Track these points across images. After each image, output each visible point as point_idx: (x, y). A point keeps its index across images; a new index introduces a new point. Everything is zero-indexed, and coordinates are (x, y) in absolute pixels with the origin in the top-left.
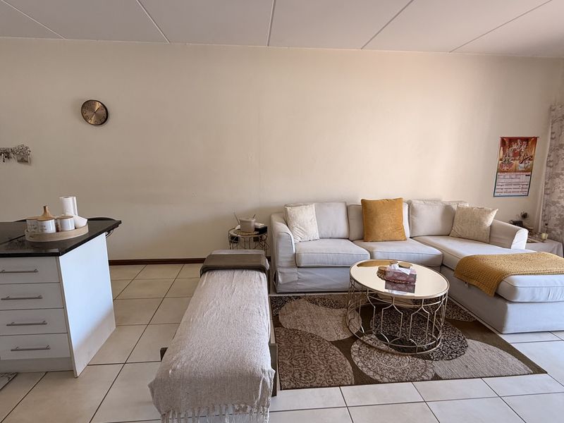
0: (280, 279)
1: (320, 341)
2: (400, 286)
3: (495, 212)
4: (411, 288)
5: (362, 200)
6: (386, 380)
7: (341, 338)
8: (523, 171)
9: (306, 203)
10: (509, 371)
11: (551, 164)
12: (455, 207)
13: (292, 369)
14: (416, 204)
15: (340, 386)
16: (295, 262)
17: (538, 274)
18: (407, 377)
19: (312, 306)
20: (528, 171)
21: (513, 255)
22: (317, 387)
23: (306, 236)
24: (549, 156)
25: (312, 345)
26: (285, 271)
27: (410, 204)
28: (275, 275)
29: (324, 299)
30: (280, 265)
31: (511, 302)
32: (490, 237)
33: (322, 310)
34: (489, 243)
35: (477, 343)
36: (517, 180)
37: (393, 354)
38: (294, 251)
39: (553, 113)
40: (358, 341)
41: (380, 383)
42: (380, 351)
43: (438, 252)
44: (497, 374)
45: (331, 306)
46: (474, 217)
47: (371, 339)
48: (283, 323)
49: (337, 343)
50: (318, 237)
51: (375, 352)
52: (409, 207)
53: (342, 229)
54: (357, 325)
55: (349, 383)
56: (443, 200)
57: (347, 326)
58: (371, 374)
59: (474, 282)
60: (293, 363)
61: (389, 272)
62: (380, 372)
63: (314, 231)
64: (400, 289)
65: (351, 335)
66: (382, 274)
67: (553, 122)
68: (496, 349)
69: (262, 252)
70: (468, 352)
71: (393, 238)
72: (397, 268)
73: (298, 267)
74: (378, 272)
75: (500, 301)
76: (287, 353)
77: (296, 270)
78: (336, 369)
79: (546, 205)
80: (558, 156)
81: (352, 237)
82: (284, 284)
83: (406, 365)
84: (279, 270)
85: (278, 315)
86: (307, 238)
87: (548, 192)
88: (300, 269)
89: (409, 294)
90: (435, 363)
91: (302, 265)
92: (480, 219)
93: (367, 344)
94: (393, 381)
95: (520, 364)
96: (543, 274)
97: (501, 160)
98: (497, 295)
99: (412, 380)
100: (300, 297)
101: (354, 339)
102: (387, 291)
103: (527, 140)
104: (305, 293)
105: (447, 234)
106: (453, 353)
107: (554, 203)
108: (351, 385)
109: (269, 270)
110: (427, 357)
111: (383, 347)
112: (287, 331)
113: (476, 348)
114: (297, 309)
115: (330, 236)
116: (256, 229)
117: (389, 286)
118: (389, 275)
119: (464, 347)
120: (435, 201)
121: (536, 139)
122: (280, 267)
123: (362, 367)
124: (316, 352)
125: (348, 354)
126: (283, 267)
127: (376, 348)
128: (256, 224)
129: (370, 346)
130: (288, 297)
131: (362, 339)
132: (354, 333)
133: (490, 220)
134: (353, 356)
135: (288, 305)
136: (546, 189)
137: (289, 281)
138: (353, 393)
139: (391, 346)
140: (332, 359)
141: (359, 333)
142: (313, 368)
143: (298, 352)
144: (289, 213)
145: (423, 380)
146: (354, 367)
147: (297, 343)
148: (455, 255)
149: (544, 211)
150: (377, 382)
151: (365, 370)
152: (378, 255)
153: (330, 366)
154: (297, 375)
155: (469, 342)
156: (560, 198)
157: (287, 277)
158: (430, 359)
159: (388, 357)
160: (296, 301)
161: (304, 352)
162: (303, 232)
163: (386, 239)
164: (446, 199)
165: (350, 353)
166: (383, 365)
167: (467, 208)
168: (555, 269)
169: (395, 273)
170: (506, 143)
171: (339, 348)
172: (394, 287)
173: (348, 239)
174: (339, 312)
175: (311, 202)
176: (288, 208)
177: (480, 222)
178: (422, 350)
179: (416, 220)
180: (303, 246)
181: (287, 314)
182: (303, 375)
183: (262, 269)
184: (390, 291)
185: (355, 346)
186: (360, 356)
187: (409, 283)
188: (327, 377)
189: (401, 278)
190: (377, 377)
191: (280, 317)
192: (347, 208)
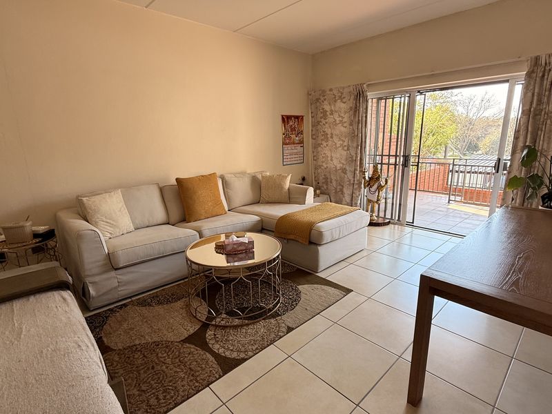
0: (92, 292)
1: (168, 346)
2: (240, 256)
3: (290, 177)
4: (251, 255)
5: (177, 179)
6: (250, 354)
7: (192, 331)
8: (299, 143)
9: (107, 190)
10: (333, 300)
11: (314, 137)
12: (260, 177)
13: (144, 397)
14: (228, 177)
15: (208, 386)
16: (111, 264)
17: (331, 219)
18: (267, 341)
19: (144, 310)
20: (301, 142)
21: (310, 208)
22: (184, 401)
23: (118, 230)
24: (312, 130)
25: (160, 355)
26: (97, 279)
27: (222, 178)
28: (83, 288)
29: (157, 297)
30: (86, 273)
31: (320, 245)
32: (289, 198)
33: (159, 309)
34: (289, 203)
35: (306, 286)
36: (296, 151)
37: (248, 325)
38: (107, 251)
39: (310, 97)
40: (211, 328)
41: (247, 359)
42: (235, 327)
43: (257, 218)
44: (327, 305)
45: (168, 302)
46: (275, 183)
47: (222, 320)
48: (112, 345)
49: (189, 339)
50: (132, 228)
51: (231, 331)
52: (222, 181)
53: (159, 214)
54: (203, 310)
55: (218, 377)
56: (248, 172)
57: (193, 317)
58: (234, 355)
59: (292, 237)
60: (144, 388)
61: (228, 245)
62: (243, 349)
63: (126, 222)
64: (241, 260)
65: (201, 324)
66: (220, 248)
67: (311, 104)
68: (319, 286)
69: (55, 264)
70: (303, 296)
71: (214, 214)
72: (235, 239)
73: (116, 269)
74: (216, 248)
75: (313, 246)
76: (130, 381)
77: (113, 273)
78: (199, 369)
79: (316, 169)
80: (317, 130)
81: (172, 220)
82: (100, 296)
83: (262, 330)
84: (88, 280)
85: (101, 337)
86: (118, 232)
87: (315, 158)
88: (119, 271)
89: (250, 262)
90: (284, 317)
91: (121, 266)
92: (280, 184)
93: (220, 326)
94: (257, 351)
95: (337, 292)
96: (334, 218)
97: (284, 134)
98: (311, 243)
99: (272, 342)
100: (125, 305)
101: (205, 326)
102: (229, 264)
103: (297, 117)
104: (130, 298)
105: (257, 202)
106: (293, 303)
107: (320, 166)
108: (220, 377)
109: (73, 284)
110: (276, 315)
111: (237, 322)
112: (120, 353)
113: (306, 290)
114: (126, 320)
115: (147, 224)
116: (36, 235)
117: (230, 259)
118: (229, 248)
119: (298, 293)
120: (243, 173)
121: (303, 117)
122: (89, 276)
123: (224, 353)
124: (168, 361)
125: (204, 346)
126: (93, 275)
127: (231, 327)
128: (34, 228)
129: (224, 327)
130: (108, 310)
131: (213, 323)
132: (203, 320)
133: (287, 184)
134: (210, 345)
135: (111, 321)
136: (314, 157)
137: (104, 290)
138: (224, 385)
139: (245, 319)
140: (190, 360)
141: (210, 318)
142: (170, 382)
143: (145, 372)
144: (86, 205)
145: (281, 338)
146: (217, 356)
147: (140, 361)
148: (271, 217)
149: (315, 173)
150: (244, 360)
151: (228, 354)
152: (207, 233)
153: (190, 368)
154: (153, 401)
155: (300, 287)
156: (323, 162)
157: (101, 286)
158: (279, 315)
159: (244, 331)
160: (121, 312)
161: (153, 368)
162: (112, 225)
163: (208, 216)
164: (251, 170)
165: (206, 344)
166: (244, 340)
167: (270, 176)
168: (339, 213)
169: (235, 244)
170: (286, 119)
171: (193, 344)
172: (236, 259)
173: (168, 224)
174: (179, 304)
175: (115, 188)
176: (84, 199)
177: (280, 187)
178: (270, 310)
179: (231, 193)
180: (115, 242)
181: (114, 332)
182: (161, 397)
183: (62, 286)
184: (232, 264)
185: (210, 333)
186: (217, 342)
187: (248, 250)
188: (191, 384)
189: (240, 248)
190: (242, 355)
191: (105, 339)
192: (161, 190)
